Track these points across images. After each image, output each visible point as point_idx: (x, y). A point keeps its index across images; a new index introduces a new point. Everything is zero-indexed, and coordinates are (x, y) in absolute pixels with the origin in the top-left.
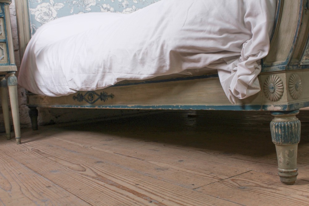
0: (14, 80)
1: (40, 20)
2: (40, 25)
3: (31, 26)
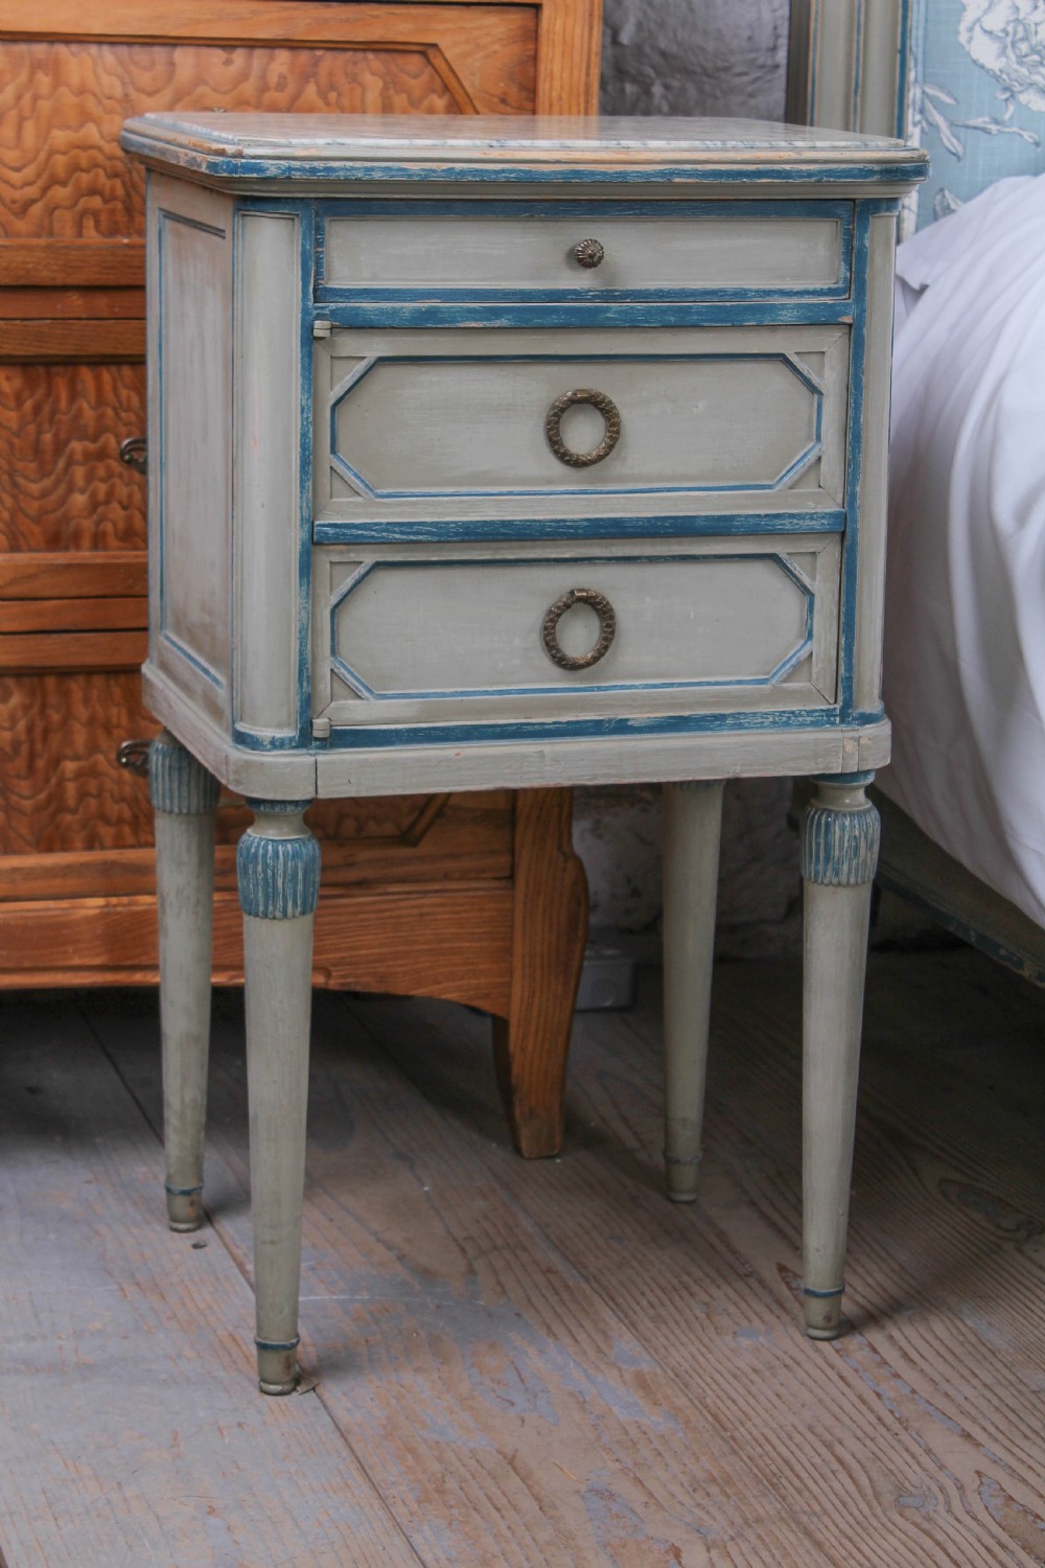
0: (863, 843)
1: (1003, 52)
2: (996, 98)
3: (914, 101)
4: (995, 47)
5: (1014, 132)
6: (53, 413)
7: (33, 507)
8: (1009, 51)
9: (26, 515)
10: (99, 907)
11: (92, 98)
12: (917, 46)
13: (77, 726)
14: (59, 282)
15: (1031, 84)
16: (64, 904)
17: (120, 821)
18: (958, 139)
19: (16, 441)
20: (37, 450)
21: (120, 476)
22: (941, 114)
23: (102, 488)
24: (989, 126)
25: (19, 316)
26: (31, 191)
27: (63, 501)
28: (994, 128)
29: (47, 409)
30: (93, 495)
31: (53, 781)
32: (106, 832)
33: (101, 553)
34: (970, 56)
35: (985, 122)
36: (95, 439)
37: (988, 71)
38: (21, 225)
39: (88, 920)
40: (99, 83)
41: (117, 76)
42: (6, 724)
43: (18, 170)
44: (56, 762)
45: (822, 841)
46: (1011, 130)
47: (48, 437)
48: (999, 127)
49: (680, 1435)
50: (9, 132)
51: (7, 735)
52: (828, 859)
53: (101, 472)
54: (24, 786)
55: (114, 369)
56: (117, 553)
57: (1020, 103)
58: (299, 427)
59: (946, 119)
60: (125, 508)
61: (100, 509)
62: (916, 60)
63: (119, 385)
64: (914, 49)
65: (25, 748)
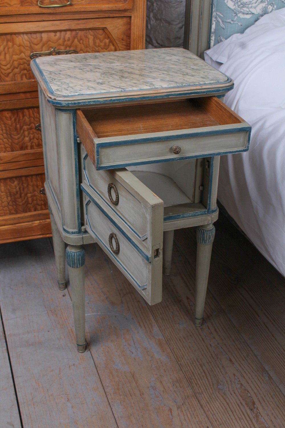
0: (211, 237)
2: (233, 15)
3: (214, 16)
4: (233, 3)
5: (237, 23)
6: (19, 120)
7: (16, 141)
8: (236, 4)
9: (15, 143)
10: (37, 223)
11: (22, 47)
12: (215, 3)
13: (30, 186)
14: (18, 92)
15: (240, 12)
16: (30, 223)
17: (41, 205)
18: (224, 25)
19: (11, 127)
20: (16, 129)
21: (36, 133)
22: (220, 18)
23: (32, 136)
24: (231, 22)
25: (9, 100)
26: (10, 71)
27: (23, 139)
28: (232, 22)
29: (17, 120)
30: (30, 137)
31: (26, 198)
32: (39, 207)
33: (33, 150)
34: (227, 6)
35: (230, 21)
36: (29, 125)
37: (231, 9)
38: (7, 79)
39: (36, 226)
40: (24, 43)
41: (28, 41)
42: (14, 188)
43: (5, 66)
44: (26, 194)
45: (202, 236)
46: (236, 22)
47: (18, 126)
48: (233, 22)
49: (169, 363)
50: (2, 57)
51: (15, 190)
52: (203, 240)
53: (31, 132)
54: (20, 200)
55: (32, 109)
56: (36, 150)
57: (238, 16)
58: (74, 163)
59: (221, 20)
60: (37, 139)
61: (32, 140)
62: (215, 6)
63: (34, 113)
64: (214, 3)
65: (19, 192)
